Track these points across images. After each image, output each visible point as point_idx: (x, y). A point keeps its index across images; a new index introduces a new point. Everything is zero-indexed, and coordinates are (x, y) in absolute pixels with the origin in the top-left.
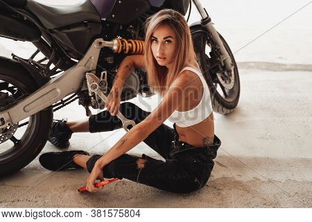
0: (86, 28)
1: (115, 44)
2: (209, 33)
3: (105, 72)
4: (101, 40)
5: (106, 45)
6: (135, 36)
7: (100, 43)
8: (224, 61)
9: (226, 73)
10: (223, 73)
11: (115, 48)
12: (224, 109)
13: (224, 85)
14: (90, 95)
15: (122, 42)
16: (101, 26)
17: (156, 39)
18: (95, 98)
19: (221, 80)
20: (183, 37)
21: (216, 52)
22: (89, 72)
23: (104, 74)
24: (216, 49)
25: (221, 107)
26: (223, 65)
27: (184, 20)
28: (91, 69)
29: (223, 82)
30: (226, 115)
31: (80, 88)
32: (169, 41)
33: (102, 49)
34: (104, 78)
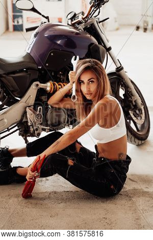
0: (27, 74)
1: (48, 86)
2: (122, 79)
3: (41, 107)
4: (38, 83)
5: (41, 87)
6: (63, 80)
7: (37, 85)
8: (135, 101)
9: (137, 112)
10: (135, 112)
11: (48, 89)
12: (136, 140)
13: (136, 121)
14: (29, 124)
15: (54, 84)
16: (38, 72)
17: (83, 82)
18: (33, 127)
19: (133, 116)
20: (102, 77)
21: (128, 94)
22: (29, 107)
23: (40, 109)
24: (128, 91)
25: (133, 138)
26: (134, 104)
27: (103, 68)
28: (30, 105)
29: (134, 118)
30: (138, 145)
31: (22, 119)
32: (92, 81)
33: (38, 89)
34: (40, 112)
